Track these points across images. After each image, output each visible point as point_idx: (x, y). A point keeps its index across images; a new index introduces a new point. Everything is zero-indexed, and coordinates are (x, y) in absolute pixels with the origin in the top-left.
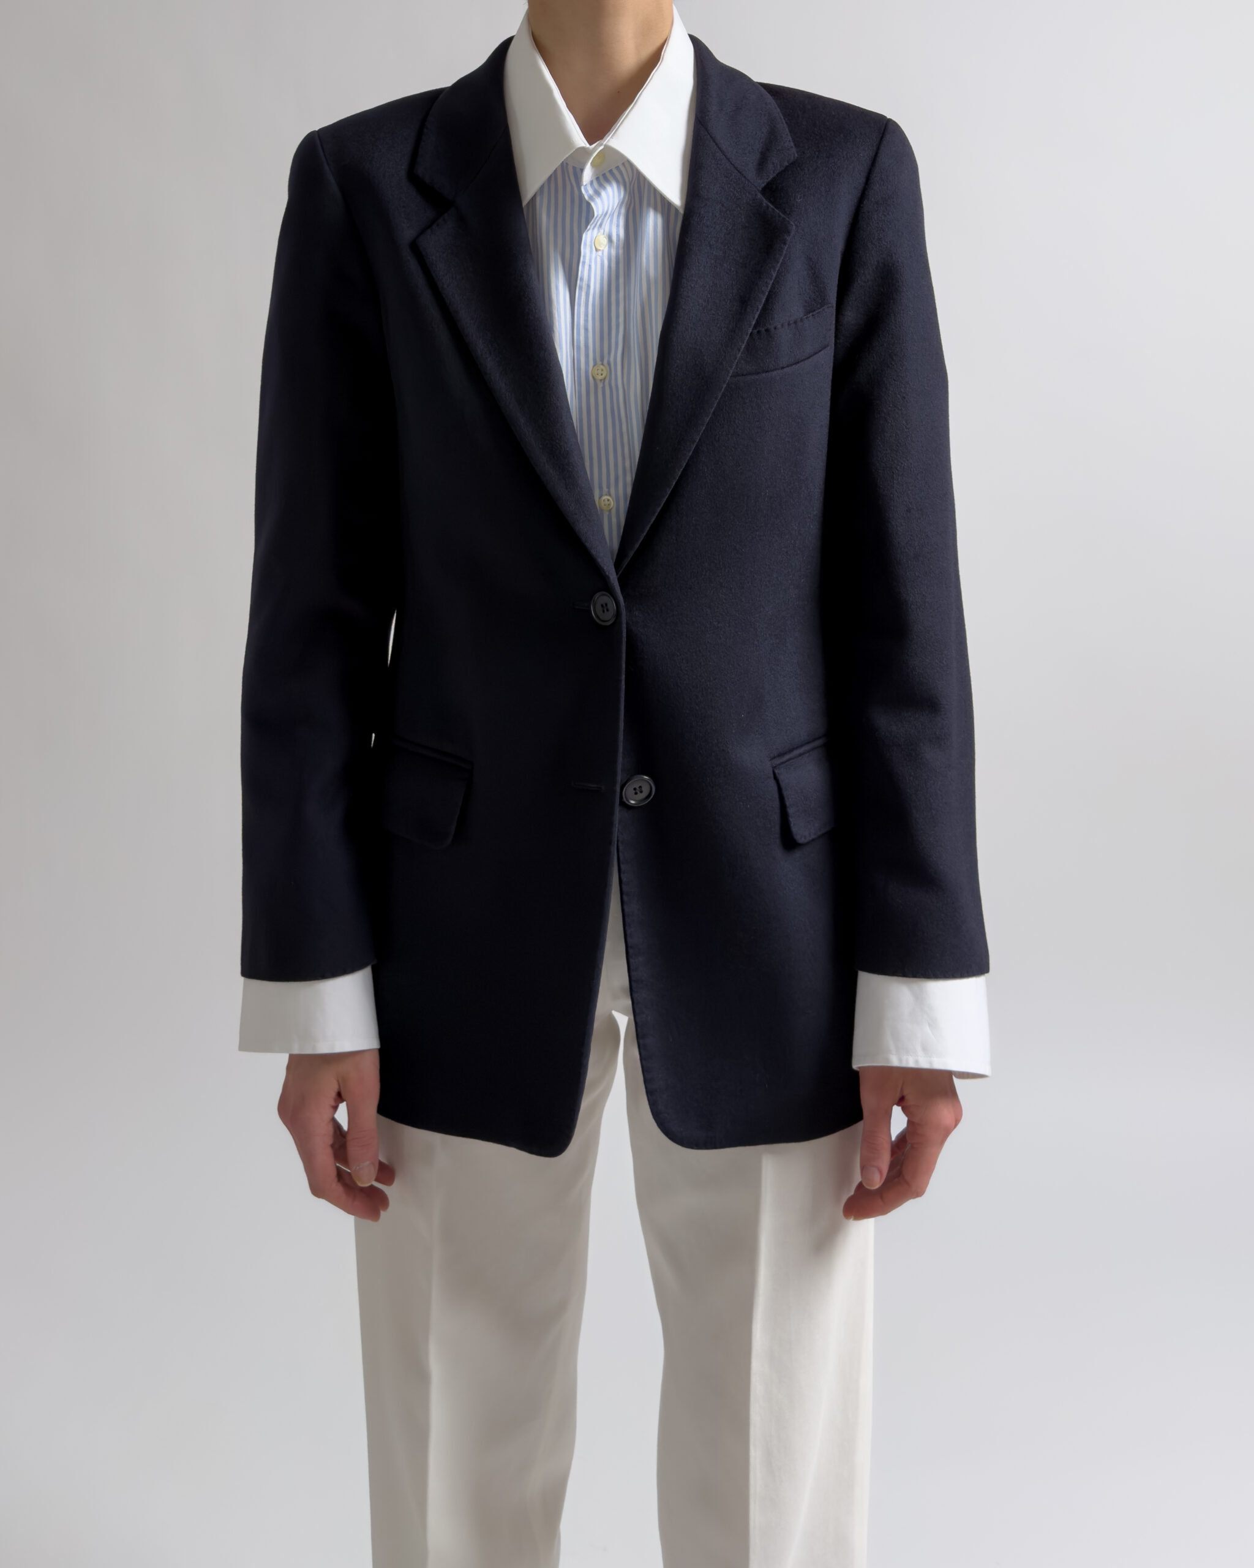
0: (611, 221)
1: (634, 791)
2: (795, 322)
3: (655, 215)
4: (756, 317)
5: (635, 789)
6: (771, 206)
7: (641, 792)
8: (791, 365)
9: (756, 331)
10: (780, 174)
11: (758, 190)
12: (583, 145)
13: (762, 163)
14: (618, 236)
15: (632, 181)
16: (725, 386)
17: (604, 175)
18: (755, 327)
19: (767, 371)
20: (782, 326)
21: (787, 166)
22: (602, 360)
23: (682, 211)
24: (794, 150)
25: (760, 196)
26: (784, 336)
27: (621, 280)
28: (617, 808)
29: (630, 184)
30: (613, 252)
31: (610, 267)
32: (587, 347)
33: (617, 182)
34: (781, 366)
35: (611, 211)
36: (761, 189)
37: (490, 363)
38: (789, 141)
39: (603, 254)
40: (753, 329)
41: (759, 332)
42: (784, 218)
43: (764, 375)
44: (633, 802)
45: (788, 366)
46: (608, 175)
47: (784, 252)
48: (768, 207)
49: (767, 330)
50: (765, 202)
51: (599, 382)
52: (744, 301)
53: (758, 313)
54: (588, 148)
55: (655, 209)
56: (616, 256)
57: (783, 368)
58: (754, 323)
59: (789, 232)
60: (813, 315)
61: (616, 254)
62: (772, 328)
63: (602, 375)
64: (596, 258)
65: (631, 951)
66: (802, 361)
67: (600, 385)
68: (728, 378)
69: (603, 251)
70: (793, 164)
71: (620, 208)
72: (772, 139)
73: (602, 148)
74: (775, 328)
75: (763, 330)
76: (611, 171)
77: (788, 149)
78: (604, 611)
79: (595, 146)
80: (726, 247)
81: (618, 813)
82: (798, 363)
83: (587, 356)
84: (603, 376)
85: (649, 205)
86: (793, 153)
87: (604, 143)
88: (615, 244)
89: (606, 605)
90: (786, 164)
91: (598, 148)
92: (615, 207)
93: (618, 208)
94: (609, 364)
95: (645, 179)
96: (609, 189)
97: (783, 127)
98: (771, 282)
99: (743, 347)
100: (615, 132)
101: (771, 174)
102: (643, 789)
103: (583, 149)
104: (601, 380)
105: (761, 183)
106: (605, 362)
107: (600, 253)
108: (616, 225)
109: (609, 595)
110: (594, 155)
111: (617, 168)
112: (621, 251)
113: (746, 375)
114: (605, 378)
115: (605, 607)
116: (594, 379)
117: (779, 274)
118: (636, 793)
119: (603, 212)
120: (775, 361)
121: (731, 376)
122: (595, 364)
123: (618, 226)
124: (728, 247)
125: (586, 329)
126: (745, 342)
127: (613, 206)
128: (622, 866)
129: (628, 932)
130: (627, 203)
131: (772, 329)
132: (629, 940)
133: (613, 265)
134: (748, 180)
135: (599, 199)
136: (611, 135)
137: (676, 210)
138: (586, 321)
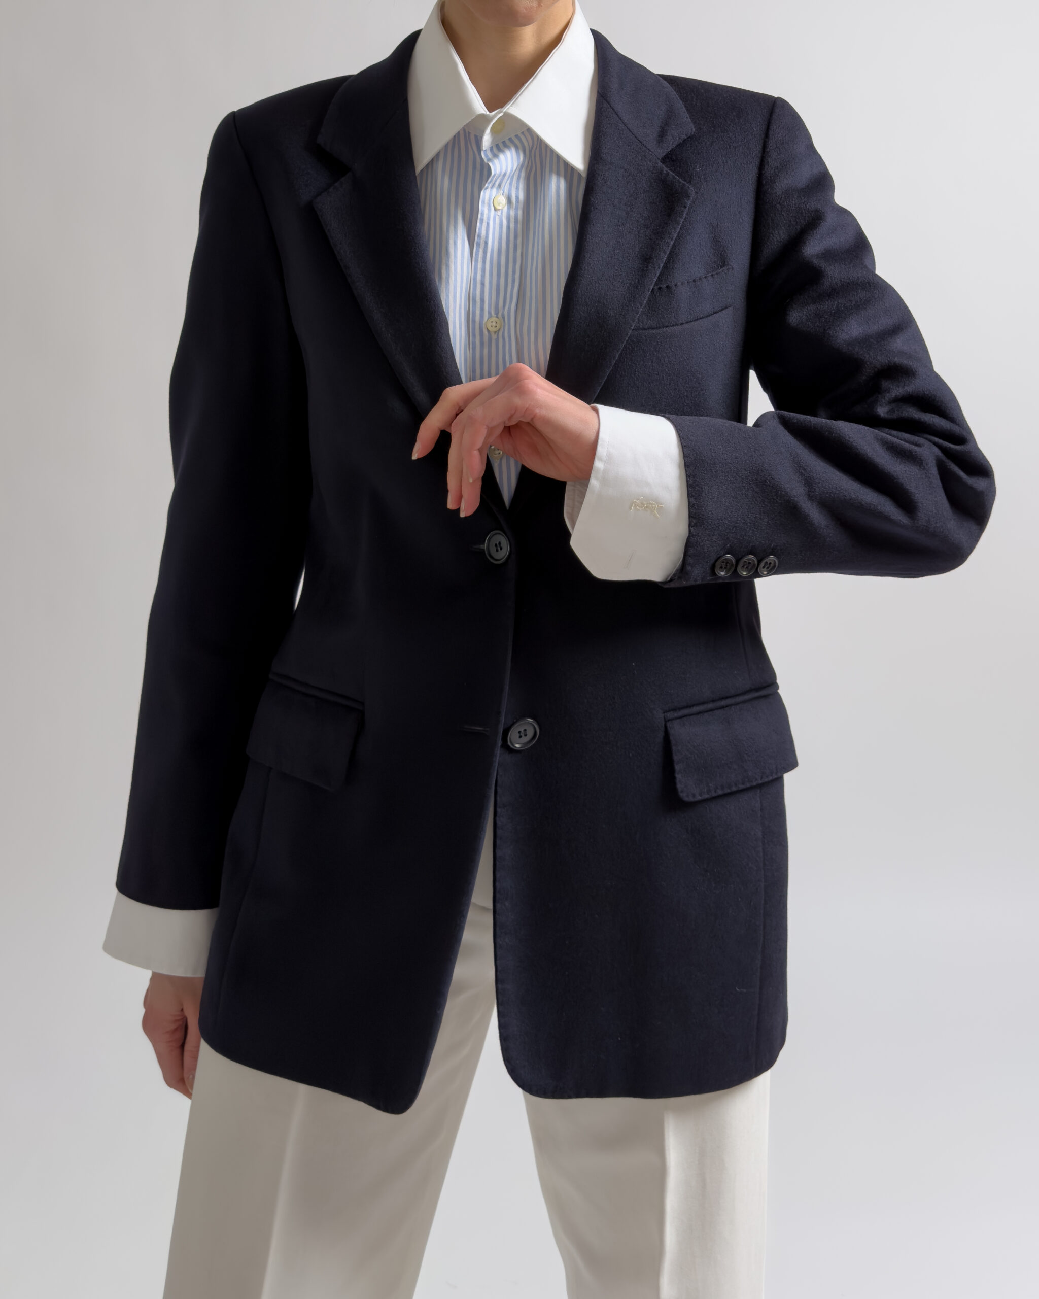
0: (511, 184)
1: (518, 735)
2: (694, 281)
3: (557, 179)
4: (658, 274)
5: (520, 732)
6: (671, 173)
7: (526, 735)
8: (691, 321)
9: (656, 287)
10: (679, 145)
11: (659, 159)
12: (484, 112)
13: (662, 135)
14: (517, 198)
15: (532, 148)
16: (627, 339)
17: (504, 142)
18: (656, 284)
19: (667, 327)
20: (683, 283)
21: (685, 140)
22: (497, 314)
23: (584, 175)
24: (692, 125)
25: (660, 164)
26: (683, 292)
27: (519, 240)
28: (498, 751)
29: (530, 151)
30: (512, 213)
31: (508, 227)
32: (482, 301)
33: (517, 148)
34: (681, 322)
35: (510, 173)
36: (660, 158)
37: (376, 314)
38: (687, 118)
39: (502, 214)
40: (654, 286)
41: (660, 288)
42: (684, 184)
43: (665, 329)
44: (518, 746)
45: (687, 323)
46: (508, 142)
47: (685, 215)
48: (668, 174)
49: (668, 287)
50: (665, 169)
51: (493, 334)
52: (647, 260)
53: (660, 270)
54: (489, 115)
55: (558, 174)
56: (515, 217)
57: (682, 324)
58: (655, 280)
59: (688, 197)
60: (712, 275)
61: (515, 214)
62: (672, 285)
63: (496, 327)
64: (494, 218)
65: (498, 895)
66: (700, 318)
67: (494, 337)
68: (631, 331)
69: (502, 211)
70: (691, 138)
71: (520, 171)
72: (670, 116)
73: (501, 114)
74: (676, 285)
75: (664, 289)
76: (510, 139)
77: (685, 125)
78: (497, 551)
79: (496, 113)
80: (629, 209)
81: (499, 755)
82: (697, 320)
83: (482, 309)
84: (498, 328)
85: (551, 171)
86: (690, 128)
87: (504, 111)
88: (514, 205)
89: (500, 543)
90: (684, 137)
91: (497, 115)
92: (514, 169)
93: (517, 172)
94: (503, 317)
95: (547, 146)
96: (508, 153)
97: (680, 106)
98: (672, 243)
99: (645, 302)
100: (515, 101)
101: (671, 143)
102: (528, 732)
103: (483, 116)
104: (495, 332)
105: (661, 152)
106: (500, 315)
107: (499, 213)
108: (515, 187)
109: (504, 534)
110: (494, 121)
111: (517, 136)
112: (520, 213)
113: (648, 329)
114: (499, 330)
115: (499, 546)
116: (488, 331)
117: (679, 236)
118: (520, 737)
119: (501, 172)
120: (674, 317)
121: (633, 330)
122: (490, 316)
123: (517, 188)
124: (630, 209)
125: (483, 284)
126: (647, 298)
127: (512, 168)
128: (499, 810)
129: (498, 876)
130: (527, 168)
131: (673, 287)
132: (497, 884)
133: (512, 225)
134: (649, 149)
135: (497, 160)
136: (511, 103)
137: (579, 175)
138: (483, 276)
